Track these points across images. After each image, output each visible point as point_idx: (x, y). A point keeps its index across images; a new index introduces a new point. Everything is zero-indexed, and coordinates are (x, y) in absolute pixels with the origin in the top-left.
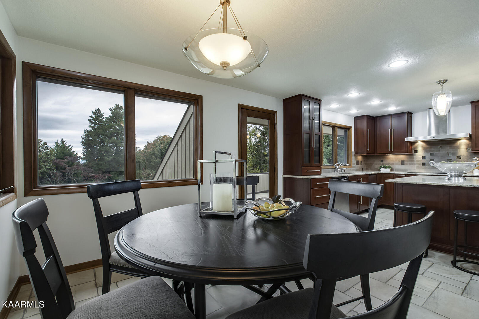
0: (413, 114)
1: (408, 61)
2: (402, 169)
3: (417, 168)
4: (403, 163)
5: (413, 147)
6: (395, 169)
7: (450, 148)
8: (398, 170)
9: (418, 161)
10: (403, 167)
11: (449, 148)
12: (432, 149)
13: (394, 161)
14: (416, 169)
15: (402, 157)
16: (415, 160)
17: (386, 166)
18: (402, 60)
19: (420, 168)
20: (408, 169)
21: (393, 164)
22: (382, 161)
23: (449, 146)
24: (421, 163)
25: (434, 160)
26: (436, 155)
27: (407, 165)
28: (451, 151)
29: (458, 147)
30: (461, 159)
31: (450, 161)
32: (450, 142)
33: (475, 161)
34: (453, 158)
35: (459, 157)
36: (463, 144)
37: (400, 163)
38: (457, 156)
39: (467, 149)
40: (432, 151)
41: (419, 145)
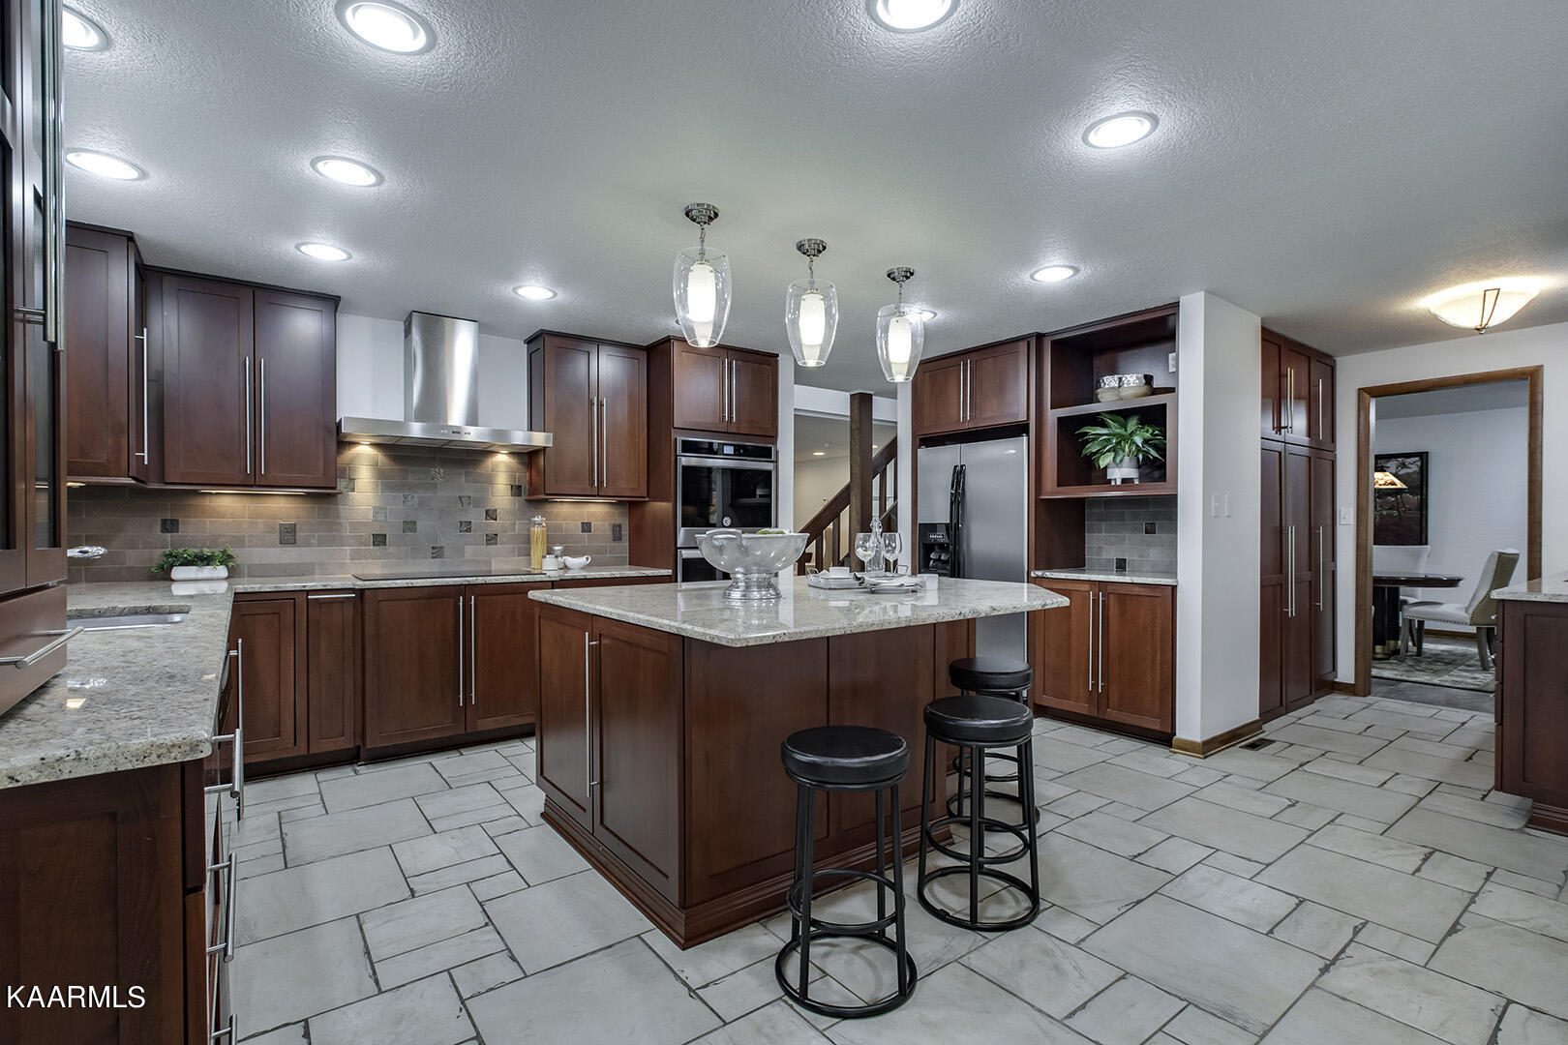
2: (288, 564)
3: (352, 559)
4: (288, 535)
6: (252, 566)
7: (465, 482)
8: (265, 571)
9: (355, 526)
10: (289, 555)
11: (464, 478)
12: (411, 479)
13: (245, 525)
14: (348, 561)
15: (281, 506)
16: (342, 520)
17: (207, 552)
19: (365, 557)
20: (313, 564)
21: (239, 541)
22: (169, 526)
23: (463, 471)
24: (368, 533)
25: (418, 522)
26: (422, 504)
27: (308, 545)
28: (469, 490)
29: (489, 480)
30: (496, 519)
31: (466, 526)
32: (466, 458)
33: (537, 530)
34: (476, 517)
35: (491, 515)
36: (502, 468)
37: (276, 537)
38: (487, 512)
39: (512, 486)
40: (412, 488)
41: (358, 454)
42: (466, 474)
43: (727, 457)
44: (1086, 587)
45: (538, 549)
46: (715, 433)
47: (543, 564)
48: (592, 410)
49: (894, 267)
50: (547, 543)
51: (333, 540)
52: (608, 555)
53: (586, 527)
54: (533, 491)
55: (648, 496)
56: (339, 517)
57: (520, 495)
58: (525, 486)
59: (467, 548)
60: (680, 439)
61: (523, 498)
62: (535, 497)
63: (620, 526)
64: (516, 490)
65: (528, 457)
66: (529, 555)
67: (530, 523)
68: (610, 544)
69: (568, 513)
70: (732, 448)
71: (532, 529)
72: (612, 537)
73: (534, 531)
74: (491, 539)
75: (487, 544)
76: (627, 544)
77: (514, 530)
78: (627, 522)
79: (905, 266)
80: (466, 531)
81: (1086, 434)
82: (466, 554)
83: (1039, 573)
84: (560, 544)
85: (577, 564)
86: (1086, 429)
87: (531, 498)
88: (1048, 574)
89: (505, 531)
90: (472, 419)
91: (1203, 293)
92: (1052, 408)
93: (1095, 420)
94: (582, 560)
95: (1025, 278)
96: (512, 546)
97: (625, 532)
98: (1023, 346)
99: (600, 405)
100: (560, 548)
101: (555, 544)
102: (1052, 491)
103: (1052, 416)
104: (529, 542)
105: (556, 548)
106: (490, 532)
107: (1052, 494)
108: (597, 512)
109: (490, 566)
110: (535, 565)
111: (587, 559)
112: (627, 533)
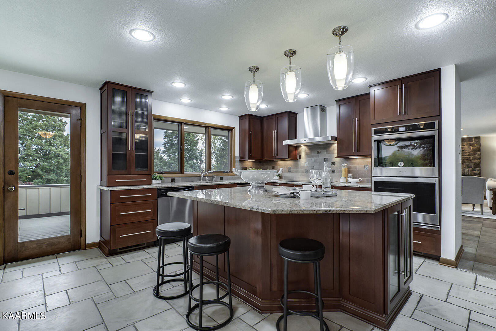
0: (297, 114)
2: (290, 177)
4: (290, 170)
5: (297, 152)
6: (284, 177)
7: (326, 154)
8: (286, 178)
9: (301, 167)
10: (290, 174)
12: (313, 155)
14: (300, 176)
15: (289, 163)
16: (299, 166)
19: (303, 176)
20: (294, 177)
23: (325, 150)
24: (303, 169)
25: (314, 166)
26: (315, 161)
27: (293, 172)
30: (335, 165)
35: (333, 164)
37: (288, 170)
38: (332, 162)
40: (313, 157)
41: (302, 149)
43: (403, 132)
45: (343, 175)
46: (394, 122)
51: (296, 172)
56: (298, 165)
60: (373, 129)
69: (359, 163)
70: (404, 128)
75: (332, 173)
77: (340, 169)
85: (354, 181)
89: (337, 169)
94: (357, 180)
96: (339, 174)
106: (333, 169)
111: (360, 180)
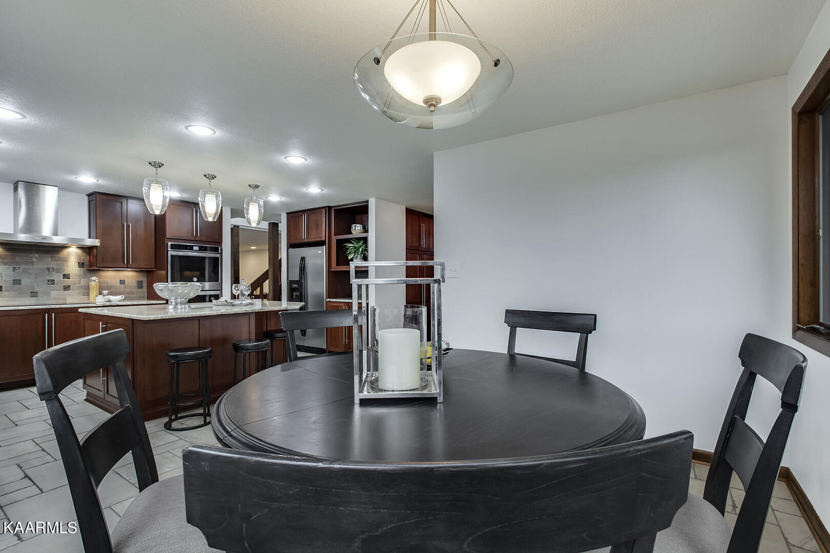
1: (215, 133)
11: (50, 259)
12: (18, 259)
18: (210, 128)
25: (22, 280)
26: (25, 271)
28: (53, 264)
29: (65, 260)
30: (69, 279)
31: (52, 282)
32: (52, 250)
33: (93, 283)
34: (57, 277)
35: (66, 276)
36: (73, 254)
38: (64, 275)
39: (79, 263)
40: (18, 264)
42: (51, 257)
43: (196, 251)
44: (342, 304)
45: (93, 293)
46: (189, 241)
47: (97, 299)
48: (124, 229)
49: (251, 184)
50: (99, 289)
52: (135, 295)
53: (122, 282)
54: (91, 265)
55: (155, 268)
57: (84, 267)
58: (87, 262)
59: (52, 292)
60: (169, 243)
61: (85, 268)
62: (92, 268)
63: (142, 282)
64: (81, 265)
65: (88, 250)
66: (89, 295)
67: (89, 280)
68: (136, 290)
69: (111, 276)
70: (198, 247)
71: (90, 283)
72: (137, 287)
73: (91, 284)
74: (67, 288)
75: (64, 290)
76: (146, 290)
77: (80, 284)
78: (146, 280)
79: (255, 184)
80: (52, 284)
81: (346, 246)
82: (51, 295)
83: (329, 300)
84: (107, 290)
85: (115, 299)
86: (346, 244)
87: (89, 268)
88: (332, 300)
89: (75, 284)
90: (55, 233)
91: (374, 199)
92: (335, 235)
93: (348, 241)
94: (119, 297)
95: (304, 190)
96: (79, 291)
97: (145, 284)
98: (323, 210)
99: (128, 227)
100: (107, 292)
101: (104, 290)
102: (335, 268)
103: (334, 239)
104: (89, 289)
105: (104, 292)
106: (66, 284)
107: (334, 269)
108: (129, 275)
109: (66, 300)
110: (92, 300)
111: (122, 297)
112: (146, 285)
